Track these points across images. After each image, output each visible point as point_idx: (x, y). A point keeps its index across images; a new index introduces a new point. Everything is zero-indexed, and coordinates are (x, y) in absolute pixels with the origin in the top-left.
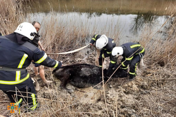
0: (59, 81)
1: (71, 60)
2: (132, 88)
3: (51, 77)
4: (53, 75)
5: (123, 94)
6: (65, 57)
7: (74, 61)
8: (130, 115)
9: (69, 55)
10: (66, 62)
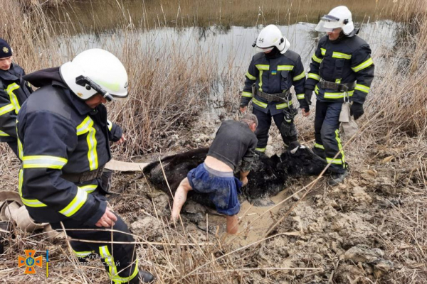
0: (161, 194)
1: (184, 141)
2: (352, 194)
3: (141, 187)
4: (144, 180)
5: (333, 213)
6: (167, 133)
7: (190, 143)
8: (372, 265)
9: (176, 129)
10: (172, 146)
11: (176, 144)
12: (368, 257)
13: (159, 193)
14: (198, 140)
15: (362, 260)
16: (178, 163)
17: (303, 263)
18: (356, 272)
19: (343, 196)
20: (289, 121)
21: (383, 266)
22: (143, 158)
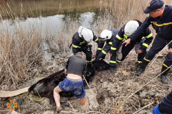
0: (44, 99)
1: (41, 71)
2: (123, 74)
3: (31, 99)
4: (31, 95)
5: (122, 83)
6: (30, 69)
7: (44, 71)
8: (153, 96)
9: (33, 67)
10: (36, 75)
11: (37, 74)
12: (151, 94)
13: (43, 99)
14: (48, 69)
15: (149, 96)
16: (48, 82)
17: (127, 105)
18: (148, 101)
19: (119, 76)
20: (89, 50)
21: (158, 95)
22: (24, 85)
